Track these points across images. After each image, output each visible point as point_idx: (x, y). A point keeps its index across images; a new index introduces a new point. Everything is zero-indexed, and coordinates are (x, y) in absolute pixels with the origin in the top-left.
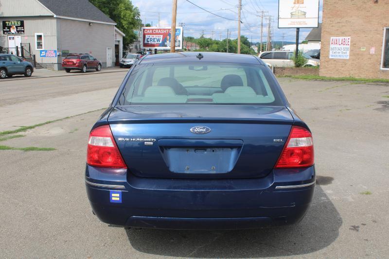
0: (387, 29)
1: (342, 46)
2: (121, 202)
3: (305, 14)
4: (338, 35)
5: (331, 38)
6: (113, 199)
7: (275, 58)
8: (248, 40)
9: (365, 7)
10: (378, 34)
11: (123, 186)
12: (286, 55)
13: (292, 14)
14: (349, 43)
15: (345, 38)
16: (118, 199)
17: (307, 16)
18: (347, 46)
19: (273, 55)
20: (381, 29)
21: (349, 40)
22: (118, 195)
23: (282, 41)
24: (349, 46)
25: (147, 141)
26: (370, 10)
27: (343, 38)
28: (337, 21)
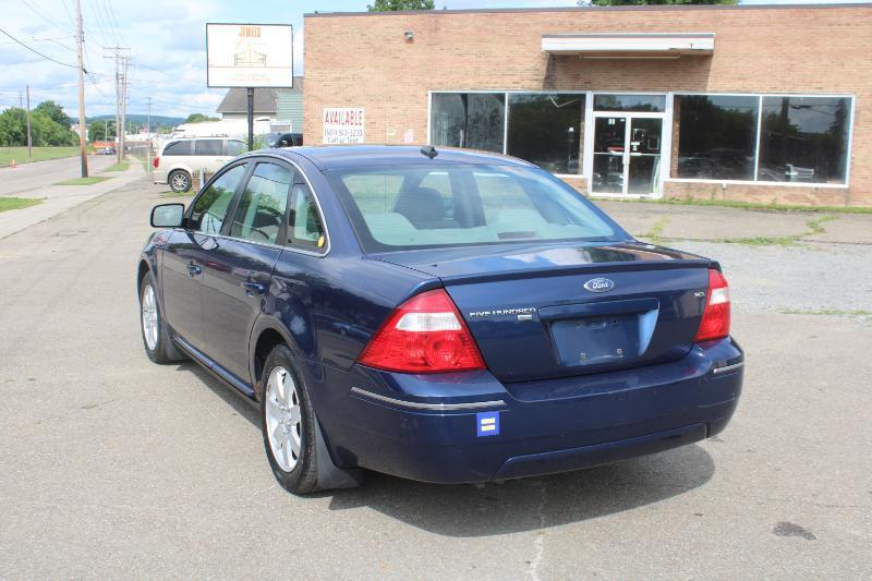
0: (433, 94)
1: (348, 127)
2: (498, 433)
3: (264, 58)
4: (338, 104)
5: (325, 110)
6: (484, 429)
7: (198, 153)
8: (64, 111)
9: (390, 50)
10: (417, 103)
11: (501, 402)
12: (221, 146)
13: (236, 58)
14: (362, 121)
15: (354, 110)
16: (493, 428)
17: (269, 61)
18: (359, 127)
19: (193, 146)
20: (422, 93)
21: (362, 115)
22: (493, 420)
23: (145, 113)
24: (362, 128)
25: (521, 313)
26: (398, 55)
27: (349, 110)
28: (334, 76)
